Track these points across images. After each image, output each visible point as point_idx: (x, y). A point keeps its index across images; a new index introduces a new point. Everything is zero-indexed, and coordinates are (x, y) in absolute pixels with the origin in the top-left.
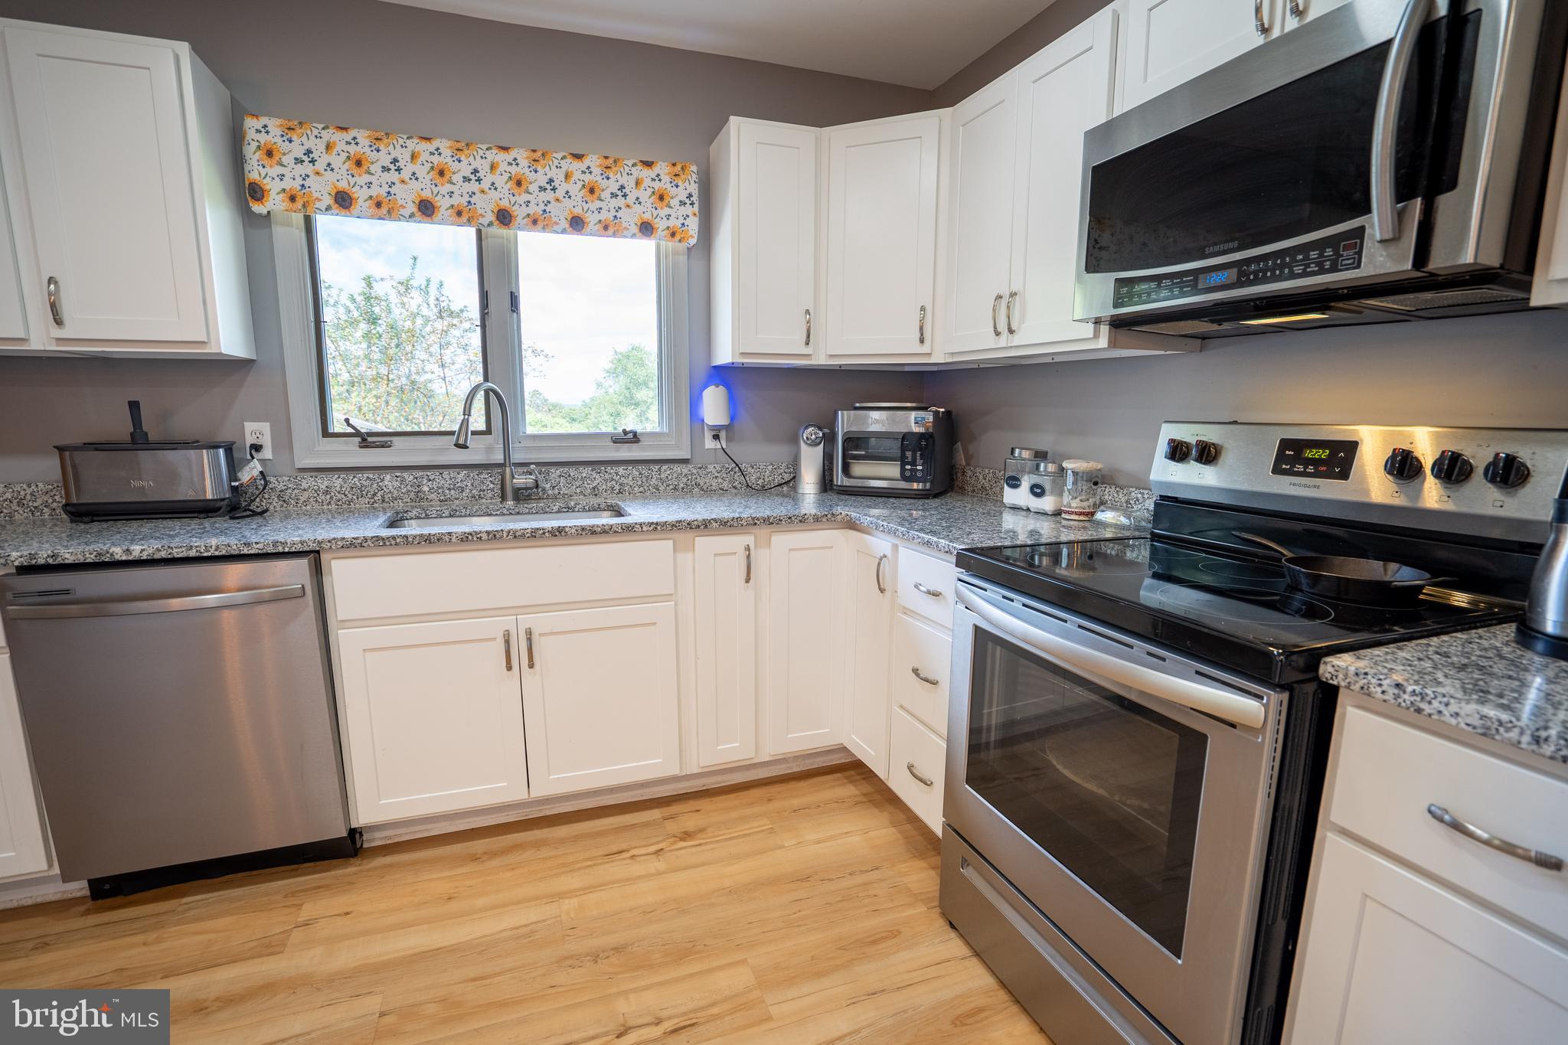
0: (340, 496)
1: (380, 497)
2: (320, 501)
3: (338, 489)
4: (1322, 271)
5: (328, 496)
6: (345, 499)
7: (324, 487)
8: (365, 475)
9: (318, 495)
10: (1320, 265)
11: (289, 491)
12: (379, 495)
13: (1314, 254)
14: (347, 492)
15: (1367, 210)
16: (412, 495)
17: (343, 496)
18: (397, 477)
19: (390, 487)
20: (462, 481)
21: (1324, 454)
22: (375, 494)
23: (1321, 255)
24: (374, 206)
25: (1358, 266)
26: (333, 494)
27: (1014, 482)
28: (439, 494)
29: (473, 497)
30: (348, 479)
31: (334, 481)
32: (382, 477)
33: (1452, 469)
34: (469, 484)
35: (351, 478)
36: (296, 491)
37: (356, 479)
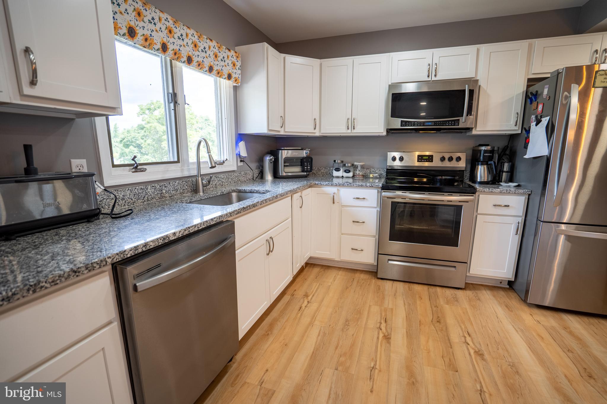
0: (129, 200)
1: (146, 199)
2: (120, 204)
3: (128, 196)
4: (452, 125)
5: (124, 201)
6: (132, 201)
7: (121, 196)
8: (140, 187)
9: (119, 201)
10: (452, 124)
11: (105, 201)
12: (146, 197)
13: (450, 122)
14: (132, 197)
15: (462, 116)
16: (159, 195)
17: (131, 200)
18: (153, 187)
19: (151, 192)
20: (177, 186)
21: (427, 158)
22: (144, 197)
23: (452, 123)
24: (144, 40)
25: (459, 125)
26: (126, 199)
27: (338, 170)
28: (169, 193)
29: (181, 193)
30: (133, 190)
31: (127, 192)
32: (147, 187)
33: (450, 159)
34: (179, 187)
35: (134, 189)
36: (108, 200)
37: (136, 190)
